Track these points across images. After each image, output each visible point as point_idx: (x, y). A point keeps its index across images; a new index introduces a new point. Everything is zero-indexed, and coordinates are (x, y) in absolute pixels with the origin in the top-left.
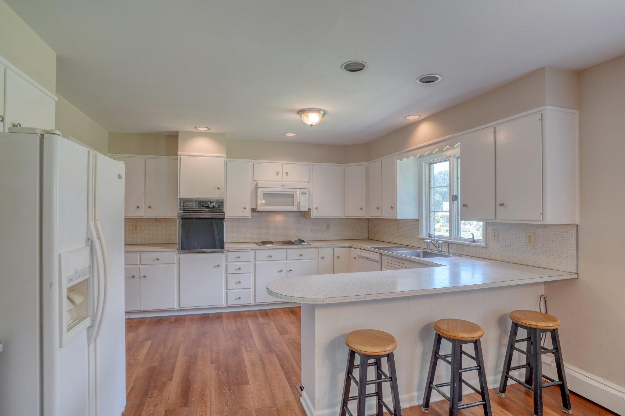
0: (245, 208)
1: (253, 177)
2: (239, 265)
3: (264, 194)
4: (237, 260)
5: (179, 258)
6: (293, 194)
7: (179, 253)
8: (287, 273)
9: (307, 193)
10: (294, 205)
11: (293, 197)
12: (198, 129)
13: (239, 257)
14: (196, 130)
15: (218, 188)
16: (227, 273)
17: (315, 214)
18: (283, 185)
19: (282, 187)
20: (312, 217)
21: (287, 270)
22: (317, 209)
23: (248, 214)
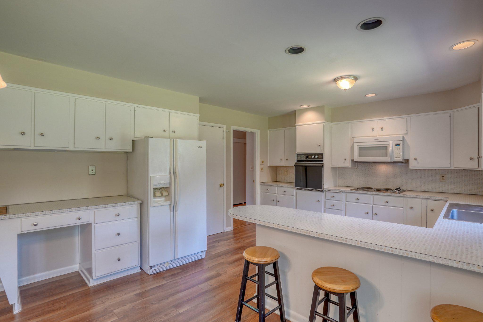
0: (345, 160)
1: (352, 135)
2: (333, 202)
3: (359, 147)
4: (331, 199)
5: (296, 192)
6: (387, 147)
7: (296, 189)
8: (373, 216)
9: (401, 145)
10: (387, 157)
11: (387, 149)
12: (302, 107)
13: (333, 197)
14: (300, 108)
15: (319, 145)
16: (325, 207)
17: (413, 165)
18: (376, 139)
19: (375, 141)
20: (410, 168)
21: (373, 214)
22: (415, 159)
23: (348, 164)
